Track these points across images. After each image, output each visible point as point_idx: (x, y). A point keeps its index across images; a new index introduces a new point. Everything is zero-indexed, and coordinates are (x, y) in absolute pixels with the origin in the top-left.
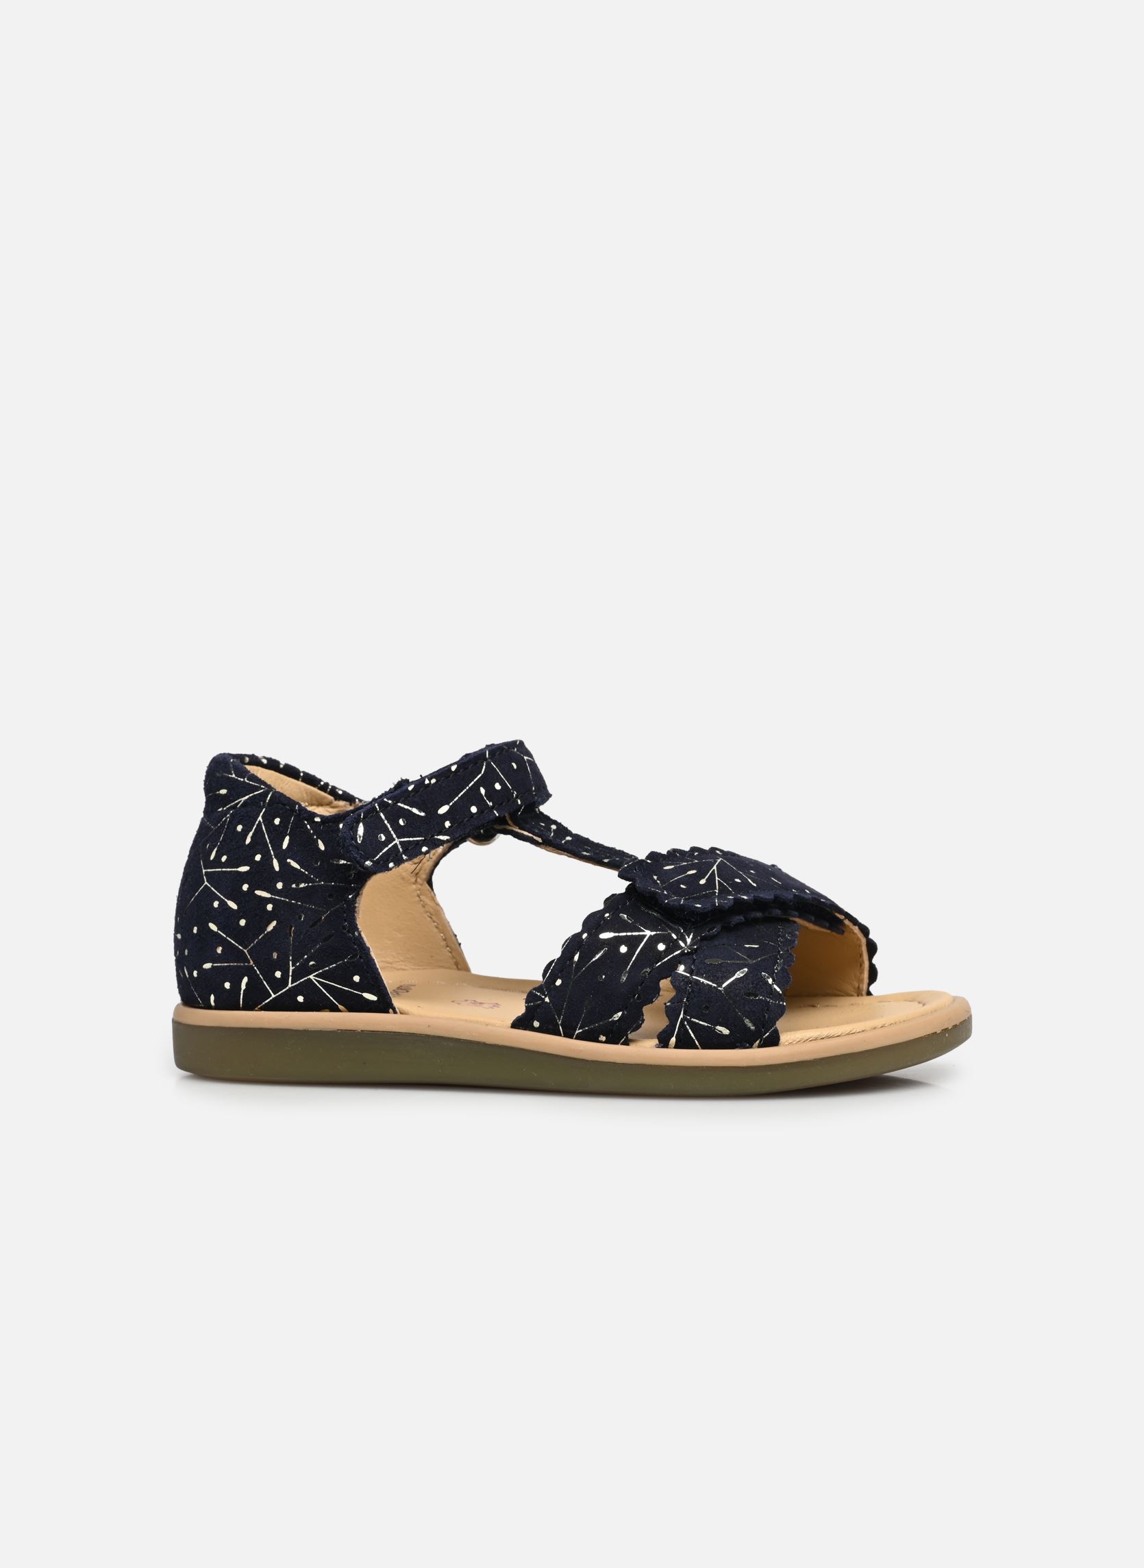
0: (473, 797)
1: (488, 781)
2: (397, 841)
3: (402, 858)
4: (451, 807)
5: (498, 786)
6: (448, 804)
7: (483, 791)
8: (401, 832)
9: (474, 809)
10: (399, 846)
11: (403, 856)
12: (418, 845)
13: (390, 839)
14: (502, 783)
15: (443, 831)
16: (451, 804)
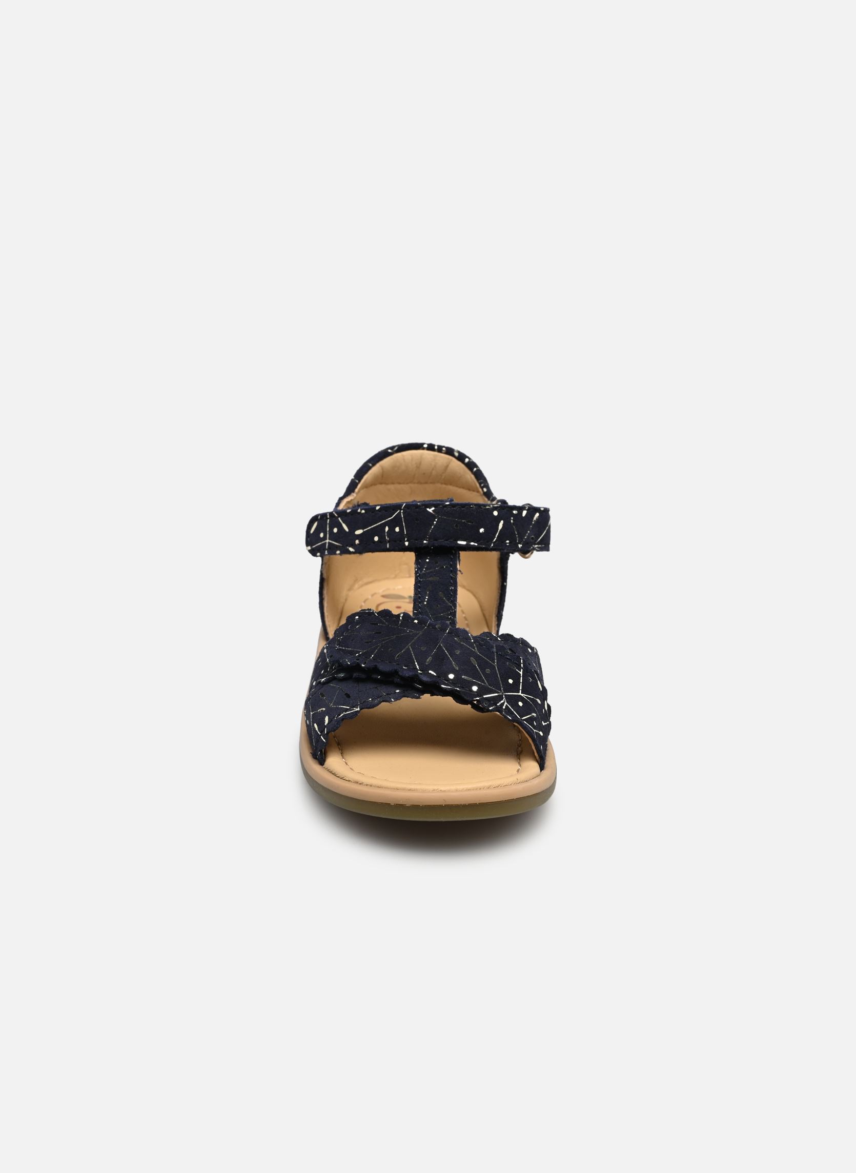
0: (379, 531)
1: (392, 525)
2: (327, 541)
3: (325, 553)
4: (364, 532)
5: (397, 529)
6: (363, 530)
7: (387, 529)
8: (333, 536)
9: (376, 539)
10: (327, 545)
11: (326, 551)
12: (337, 548)
13: (325, 538)
14: (402, 529)
15: (353, 545)
16: (365, 530)
